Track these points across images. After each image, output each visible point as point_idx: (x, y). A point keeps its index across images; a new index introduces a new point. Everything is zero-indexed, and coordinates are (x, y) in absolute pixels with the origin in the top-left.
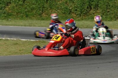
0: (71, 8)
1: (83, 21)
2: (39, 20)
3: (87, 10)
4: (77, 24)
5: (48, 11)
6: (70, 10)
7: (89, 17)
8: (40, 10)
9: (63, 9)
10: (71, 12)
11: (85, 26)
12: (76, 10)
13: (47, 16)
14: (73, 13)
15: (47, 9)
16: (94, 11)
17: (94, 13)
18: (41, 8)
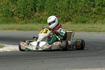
0: (13, 11)
3: (31, 13)
6: (12, 12)
7: (34, 20)
9: (4, 11)
10: (13, 14)
12: (19, 13)
14: (16, 16)
16: (40, 13)
17: (39, 16)
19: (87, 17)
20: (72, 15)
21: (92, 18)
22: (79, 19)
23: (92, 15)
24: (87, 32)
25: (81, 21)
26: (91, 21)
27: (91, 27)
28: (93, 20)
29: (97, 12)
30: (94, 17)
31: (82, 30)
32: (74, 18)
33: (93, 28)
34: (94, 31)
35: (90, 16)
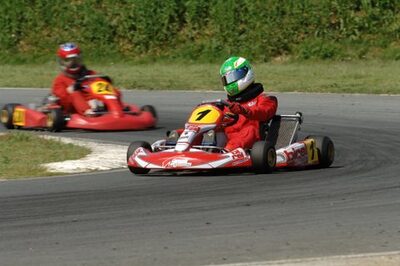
0: (114, 22)
1: (157, 66)
2: (7, 62)
3: (168, 28)
4: (138, 74)
5: (36, 32)
6: (111, 27)
7: (178, 50)
8: (10, 28)
9: (88, 24)
10: (114, 33)
11: (165, 81)
12: (133, 28)
13: (34, 48)
14: (124, 37)
15: (35, 25)
16: (194, 29)
17: (192, 39)
18: (13, 24)
19: (337, 40)
20: (294, 34)
21: (353, 42)
22: (312, 47)
23: (354, 33)
24: (339, 92)
25: (319, 51)
26: (350, 52)
27: (350, 77)
28: (357, 49)
29: (367, 25)
30: (360, 41)
31: (322, 86)
32: (298, 43)
33: (356, 77)
34: (360, 91)
35: (348, 36)
